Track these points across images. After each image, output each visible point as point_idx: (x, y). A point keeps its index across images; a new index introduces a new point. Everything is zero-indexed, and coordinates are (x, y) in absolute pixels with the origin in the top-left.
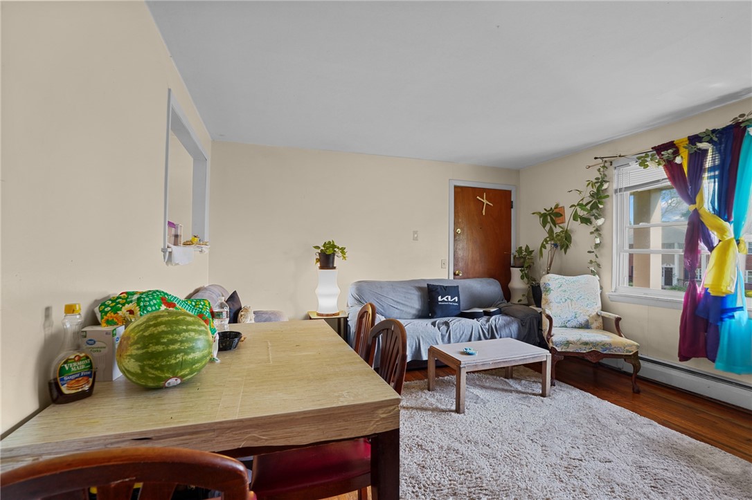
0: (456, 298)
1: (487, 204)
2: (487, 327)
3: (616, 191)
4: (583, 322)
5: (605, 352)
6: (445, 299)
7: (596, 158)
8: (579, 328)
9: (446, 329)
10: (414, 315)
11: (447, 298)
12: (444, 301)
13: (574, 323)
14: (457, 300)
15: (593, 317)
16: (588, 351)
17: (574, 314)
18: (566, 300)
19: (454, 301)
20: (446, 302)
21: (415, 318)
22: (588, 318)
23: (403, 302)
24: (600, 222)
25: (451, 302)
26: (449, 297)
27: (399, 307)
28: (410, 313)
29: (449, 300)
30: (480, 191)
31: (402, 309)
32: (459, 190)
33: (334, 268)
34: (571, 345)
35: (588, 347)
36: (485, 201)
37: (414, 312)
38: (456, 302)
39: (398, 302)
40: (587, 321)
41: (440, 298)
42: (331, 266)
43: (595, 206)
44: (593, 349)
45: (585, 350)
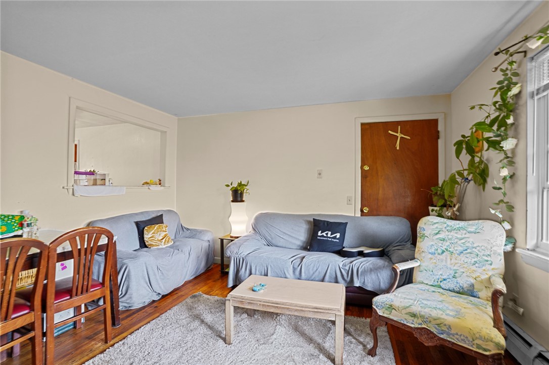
0: (338, 235)
1: (401, 138)
2: (347, 268)
3: (532, 95)
4: (465, 286)
5: (442, 336)
6: (324, 234)
7: (497, 54)
8: (458, 292)
9: (299, 262)
10: (299, 246)
11: (327, 234)
12: (323, 236)
13: (451, 285)
14: (338, 236)
15: (481, 282)
16: (417, 326)
17: (452, 272)
18: (443, 252)
19: (335, 238)
20: (325, 237)
21: (300, 249)
22: (473, 281)
23: (289, 234)
24: (508, 144)
25: (330, 238)
26: (330, 233)
27: (284, 238)
28: (295, 244)
29: (329, 235)
30: (394, 125)
31: (287, 239)
32: (367, 127)
33: (242, 201)
34: (393, 311)
35: (415, 320)
36: (399, 135)
37: (299, 243)
38: (337, 239)
39: (284, 233)
40: (472, 285)
41: (320, 232)
42: (239, 199)
43: (503, 123)
44: (423, 326)
45: (413, 324)
